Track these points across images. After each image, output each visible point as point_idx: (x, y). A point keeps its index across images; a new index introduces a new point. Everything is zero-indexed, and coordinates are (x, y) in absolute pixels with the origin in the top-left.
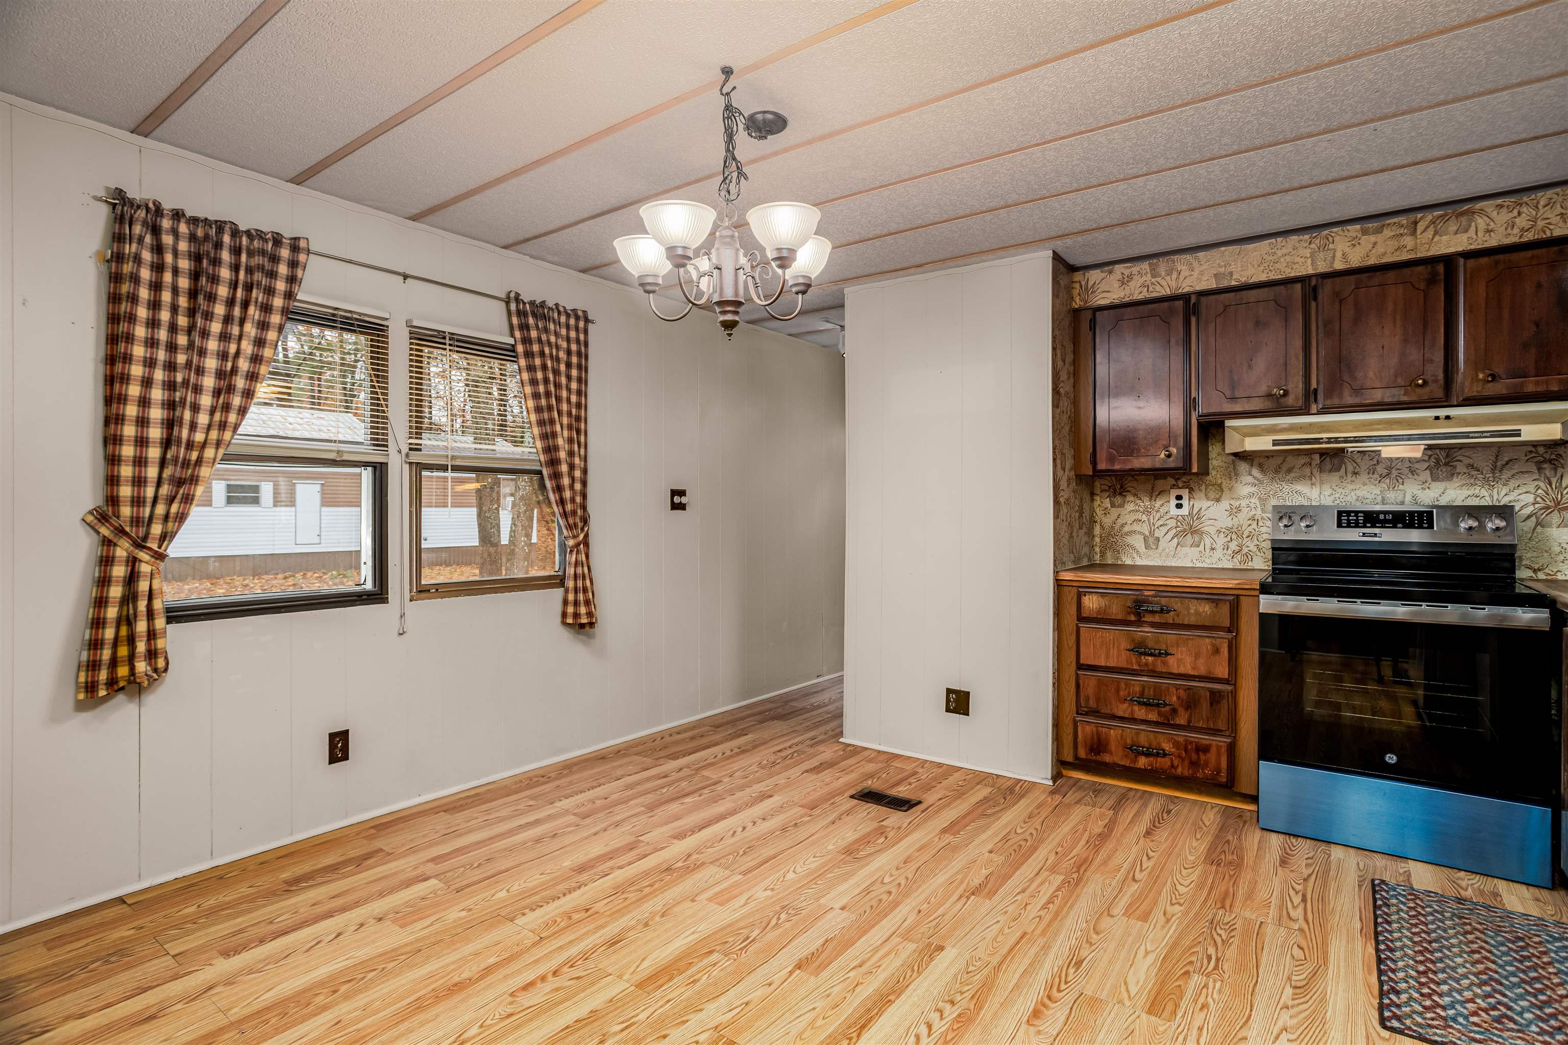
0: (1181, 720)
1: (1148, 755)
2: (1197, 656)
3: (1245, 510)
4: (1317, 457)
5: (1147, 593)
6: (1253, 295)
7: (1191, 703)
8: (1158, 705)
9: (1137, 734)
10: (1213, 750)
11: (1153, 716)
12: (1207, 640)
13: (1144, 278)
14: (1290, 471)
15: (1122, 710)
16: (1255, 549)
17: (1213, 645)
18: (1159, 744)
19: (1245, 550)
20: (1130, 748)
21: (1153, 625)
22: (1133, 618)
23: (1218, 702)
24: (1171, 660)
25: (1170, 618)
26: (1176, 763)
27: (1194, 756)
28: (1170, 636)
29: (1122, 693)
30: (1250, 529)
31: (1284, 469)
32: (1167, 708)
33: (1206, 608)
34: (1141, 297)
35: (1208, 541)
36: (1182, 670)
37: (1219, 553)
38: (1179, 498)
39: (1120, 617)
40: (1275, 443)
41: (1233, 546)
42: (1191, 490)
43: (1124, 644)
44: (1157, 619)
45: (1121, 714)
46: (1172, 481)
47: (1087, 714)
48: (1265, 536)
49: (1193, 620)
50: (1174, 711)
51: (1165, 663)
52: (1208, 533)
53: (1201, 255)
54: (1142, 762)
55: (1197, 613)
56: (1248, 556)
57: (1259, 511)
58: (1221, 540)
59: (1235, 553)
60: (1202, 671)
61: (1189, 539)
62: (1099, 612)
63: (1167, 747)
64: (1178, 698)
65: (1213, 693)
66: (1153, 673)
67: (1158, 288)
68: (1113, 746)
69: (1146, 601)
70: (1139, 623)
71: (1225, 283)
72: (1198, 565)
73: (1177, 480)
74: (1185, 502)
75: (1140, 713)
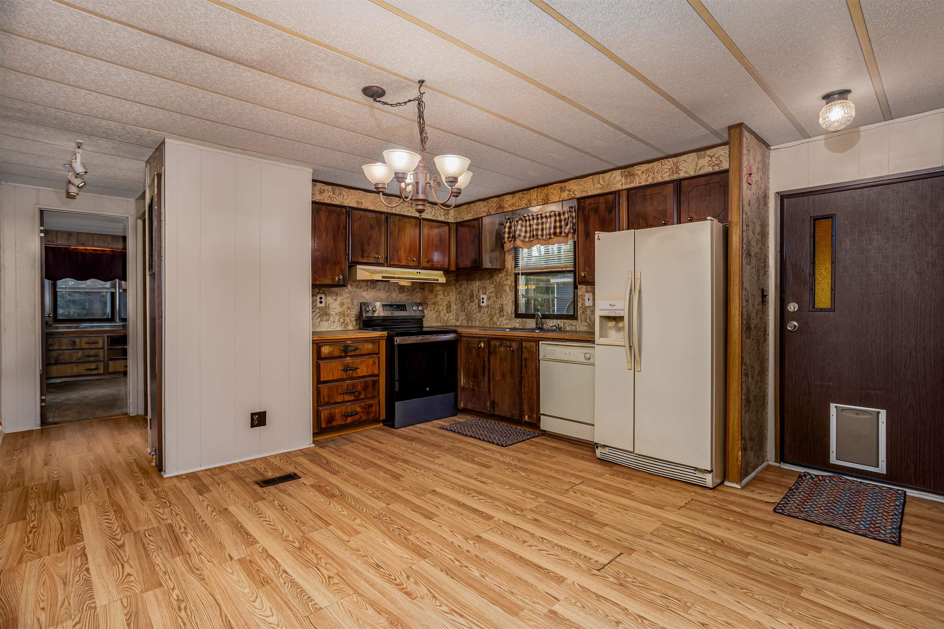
0: (362, 396)
1: (351, 416)
2: (368, 367)
3: (346, 304)
4: (369, 283)
5: (348, 342)
6: (370, 215)
7: (365, 389)
8: (354, 392)
9: (347, 407)
10: (374, 405)
11: (352, 398)
12: (371, 359)
13: (329, 194)
14: (361, 288)
15: (339, 399)
16: (349, 321)
17: (373, 361)
18: (355, 409)
19: (346, 322)
20: (345, 416)
21: (351, 356)
22: (343, 355)
23: (375, 385)
24: (358, 371)
25: (358, 352)
26: (361, 415)
27: (368, 410)
28: (358, 360)
29: (339, 391)
30: (347, 312)
31: (359, 287)
32: (357, 393)
33: (370, 346)
34: (328, 202)
35: (332, 318)
36: (363, 374)
37: (336, 324)
38: (321, 298)
39: (338, 355)
40: (383, 277)
41: (342, 320)
42: (326, 295)
43: (340, 367)
44: (353, 354)
45: (339, 401)
46: (318, 290)
47: (323, 405)
48: (353, 315)
49: (366, 352)
50: (360, 393)
51: (357, 373)
52: (332, 315)
53: (352, 191)
54: (349, 420)
55: (368, 348)
56: (347, 325)
57: (350, 305)
58: (337, 318)
59: (342, 323)
60: (370, 373)
61: (325, 318)
62: (329, 354)
63: (358, 409)
64: (361, 387)
65: (373, 381)
66: (352, 378)
67: (335, 200)
68: (337, 417)
69: (349, 346)
70: (346, 356)
71: (360, 207)
72: (329, 330)
73: (320, 290)
74: (323, 300)
75: (347, 398)
